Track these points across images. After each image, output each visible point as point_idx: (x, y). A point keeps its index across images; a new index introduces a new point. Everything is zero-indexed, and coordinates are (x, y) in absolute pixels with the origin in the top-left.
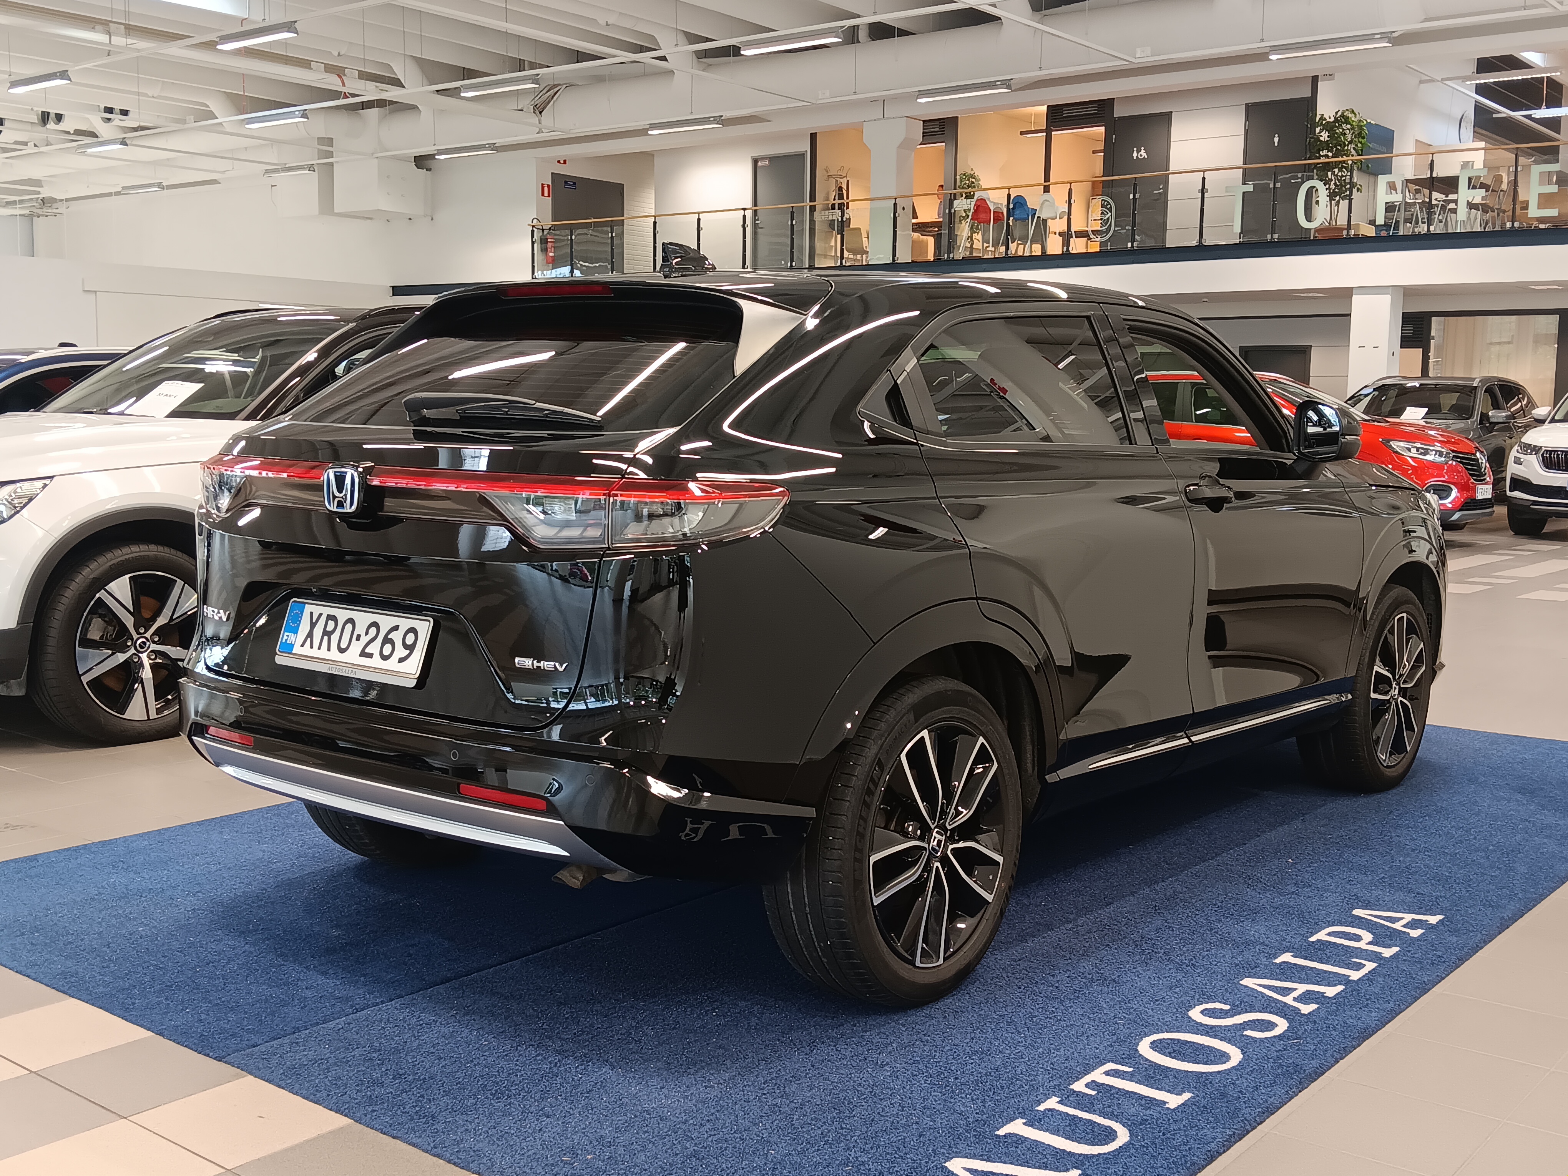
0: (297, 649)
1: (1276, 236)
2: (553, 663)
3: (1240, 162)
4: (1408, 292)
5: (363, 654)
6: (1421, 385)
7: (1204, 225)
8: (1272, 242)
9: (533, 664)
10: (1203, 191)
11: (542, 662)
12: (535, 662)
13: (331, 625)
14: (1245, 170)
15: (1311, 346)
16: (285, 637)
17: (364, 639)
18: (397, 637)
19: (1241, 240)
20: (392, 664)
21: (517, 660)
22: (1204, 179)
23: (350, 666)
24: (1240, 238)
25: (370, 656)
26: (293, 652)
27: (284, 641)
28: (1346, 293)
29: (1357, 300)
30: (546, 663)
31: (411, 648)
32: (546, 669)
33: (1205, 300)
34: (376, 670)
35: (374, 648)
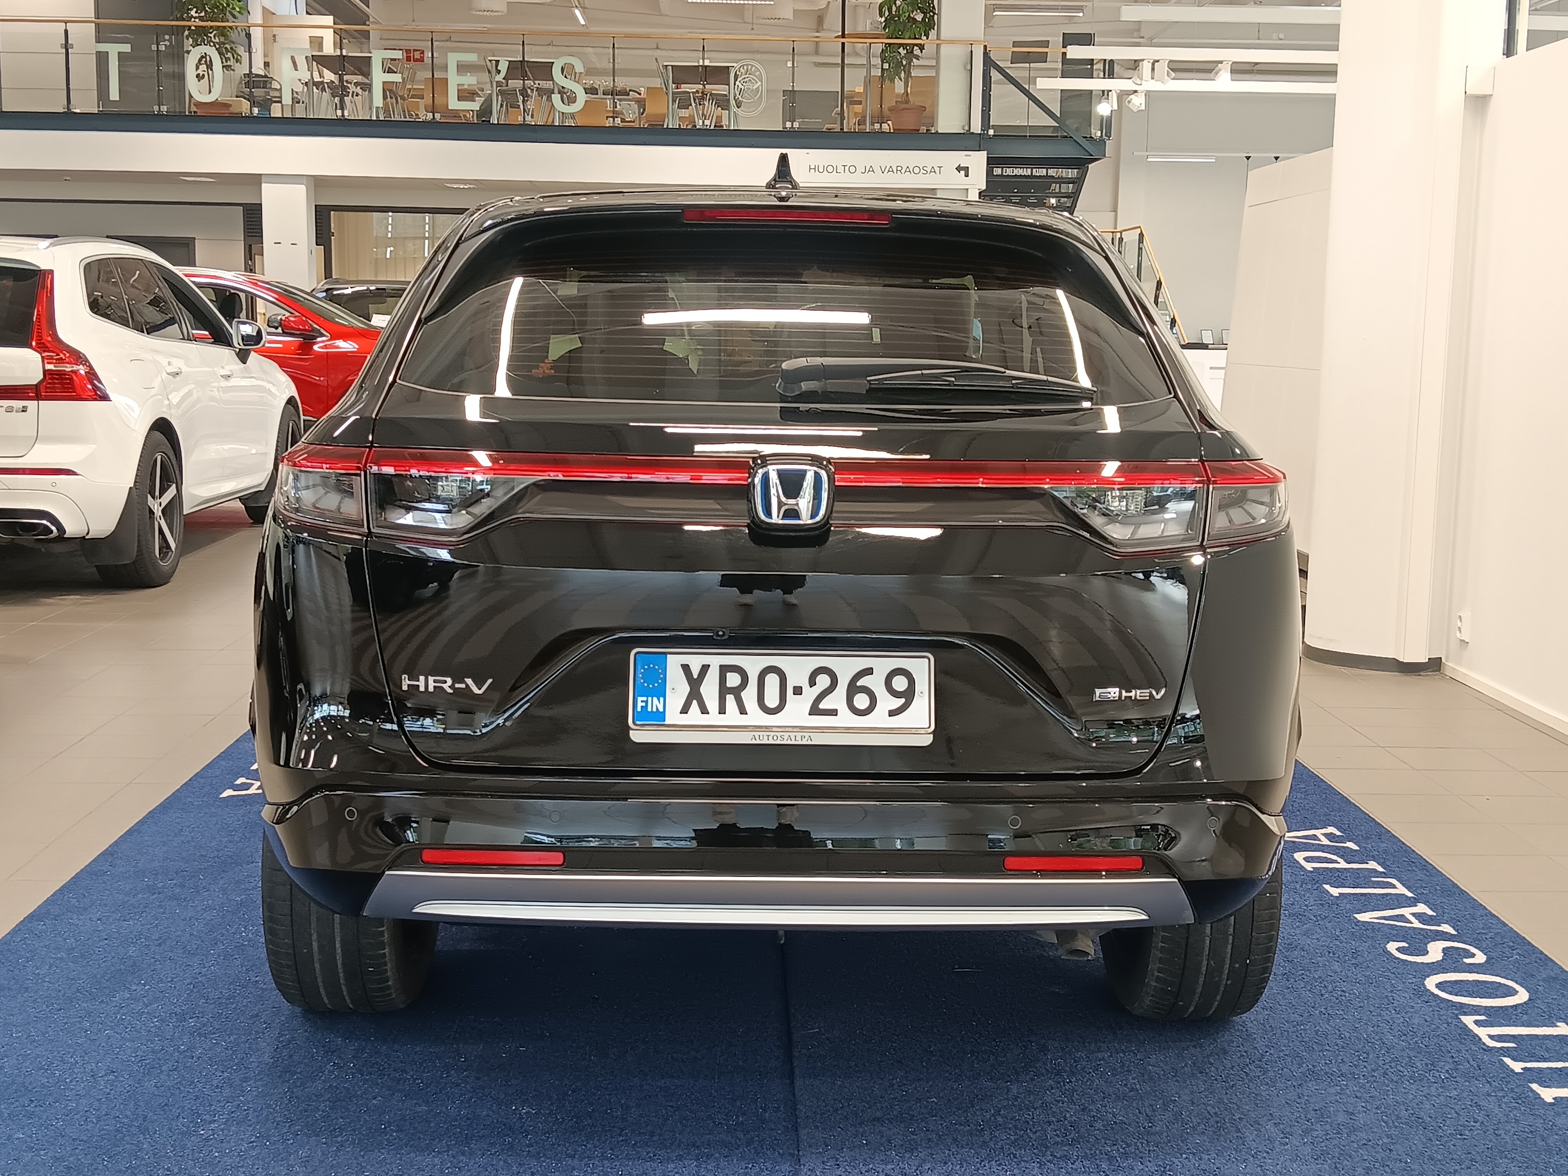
0: (673, 716)
1: (164, 109)
2: (1148, 691)
3: (91, 14)
4: (318, 183)
5: (815, 710)
6: (377, 289)
7: (71, 87)
8: (160, 115)
9: (1120, 693)
10: (67, 46)
11: (1134, 691)
12: (1124, 692)
13: (733, 680)
14: (98, 26)
15: (194, 238)
16: (640, 704)
17: (811, 694)
18: (877, 683)
19: (101, 109)
20: (879, 718)
21: (1098, 691)
22: (66, 32)
23: (790, 729)
24: (99, 107)
25: (833, 713)
26: (667, 722)
27: (639, 709)
28: (255, 180)
29: (267, 189)
30: (1138, 692)
31: (909, 695)
32: (1138, 698)
33: (68, 178)
34: (848, 730)
35: (837, 700)
